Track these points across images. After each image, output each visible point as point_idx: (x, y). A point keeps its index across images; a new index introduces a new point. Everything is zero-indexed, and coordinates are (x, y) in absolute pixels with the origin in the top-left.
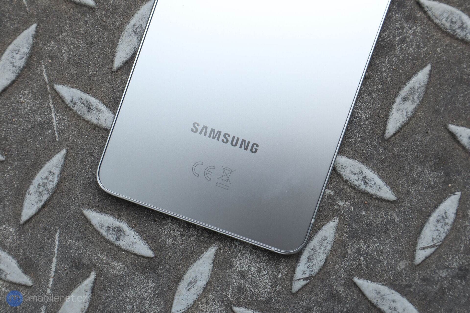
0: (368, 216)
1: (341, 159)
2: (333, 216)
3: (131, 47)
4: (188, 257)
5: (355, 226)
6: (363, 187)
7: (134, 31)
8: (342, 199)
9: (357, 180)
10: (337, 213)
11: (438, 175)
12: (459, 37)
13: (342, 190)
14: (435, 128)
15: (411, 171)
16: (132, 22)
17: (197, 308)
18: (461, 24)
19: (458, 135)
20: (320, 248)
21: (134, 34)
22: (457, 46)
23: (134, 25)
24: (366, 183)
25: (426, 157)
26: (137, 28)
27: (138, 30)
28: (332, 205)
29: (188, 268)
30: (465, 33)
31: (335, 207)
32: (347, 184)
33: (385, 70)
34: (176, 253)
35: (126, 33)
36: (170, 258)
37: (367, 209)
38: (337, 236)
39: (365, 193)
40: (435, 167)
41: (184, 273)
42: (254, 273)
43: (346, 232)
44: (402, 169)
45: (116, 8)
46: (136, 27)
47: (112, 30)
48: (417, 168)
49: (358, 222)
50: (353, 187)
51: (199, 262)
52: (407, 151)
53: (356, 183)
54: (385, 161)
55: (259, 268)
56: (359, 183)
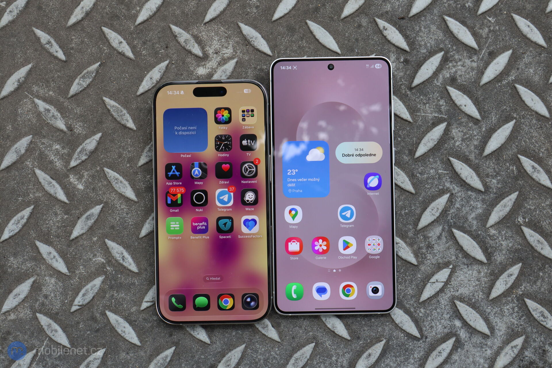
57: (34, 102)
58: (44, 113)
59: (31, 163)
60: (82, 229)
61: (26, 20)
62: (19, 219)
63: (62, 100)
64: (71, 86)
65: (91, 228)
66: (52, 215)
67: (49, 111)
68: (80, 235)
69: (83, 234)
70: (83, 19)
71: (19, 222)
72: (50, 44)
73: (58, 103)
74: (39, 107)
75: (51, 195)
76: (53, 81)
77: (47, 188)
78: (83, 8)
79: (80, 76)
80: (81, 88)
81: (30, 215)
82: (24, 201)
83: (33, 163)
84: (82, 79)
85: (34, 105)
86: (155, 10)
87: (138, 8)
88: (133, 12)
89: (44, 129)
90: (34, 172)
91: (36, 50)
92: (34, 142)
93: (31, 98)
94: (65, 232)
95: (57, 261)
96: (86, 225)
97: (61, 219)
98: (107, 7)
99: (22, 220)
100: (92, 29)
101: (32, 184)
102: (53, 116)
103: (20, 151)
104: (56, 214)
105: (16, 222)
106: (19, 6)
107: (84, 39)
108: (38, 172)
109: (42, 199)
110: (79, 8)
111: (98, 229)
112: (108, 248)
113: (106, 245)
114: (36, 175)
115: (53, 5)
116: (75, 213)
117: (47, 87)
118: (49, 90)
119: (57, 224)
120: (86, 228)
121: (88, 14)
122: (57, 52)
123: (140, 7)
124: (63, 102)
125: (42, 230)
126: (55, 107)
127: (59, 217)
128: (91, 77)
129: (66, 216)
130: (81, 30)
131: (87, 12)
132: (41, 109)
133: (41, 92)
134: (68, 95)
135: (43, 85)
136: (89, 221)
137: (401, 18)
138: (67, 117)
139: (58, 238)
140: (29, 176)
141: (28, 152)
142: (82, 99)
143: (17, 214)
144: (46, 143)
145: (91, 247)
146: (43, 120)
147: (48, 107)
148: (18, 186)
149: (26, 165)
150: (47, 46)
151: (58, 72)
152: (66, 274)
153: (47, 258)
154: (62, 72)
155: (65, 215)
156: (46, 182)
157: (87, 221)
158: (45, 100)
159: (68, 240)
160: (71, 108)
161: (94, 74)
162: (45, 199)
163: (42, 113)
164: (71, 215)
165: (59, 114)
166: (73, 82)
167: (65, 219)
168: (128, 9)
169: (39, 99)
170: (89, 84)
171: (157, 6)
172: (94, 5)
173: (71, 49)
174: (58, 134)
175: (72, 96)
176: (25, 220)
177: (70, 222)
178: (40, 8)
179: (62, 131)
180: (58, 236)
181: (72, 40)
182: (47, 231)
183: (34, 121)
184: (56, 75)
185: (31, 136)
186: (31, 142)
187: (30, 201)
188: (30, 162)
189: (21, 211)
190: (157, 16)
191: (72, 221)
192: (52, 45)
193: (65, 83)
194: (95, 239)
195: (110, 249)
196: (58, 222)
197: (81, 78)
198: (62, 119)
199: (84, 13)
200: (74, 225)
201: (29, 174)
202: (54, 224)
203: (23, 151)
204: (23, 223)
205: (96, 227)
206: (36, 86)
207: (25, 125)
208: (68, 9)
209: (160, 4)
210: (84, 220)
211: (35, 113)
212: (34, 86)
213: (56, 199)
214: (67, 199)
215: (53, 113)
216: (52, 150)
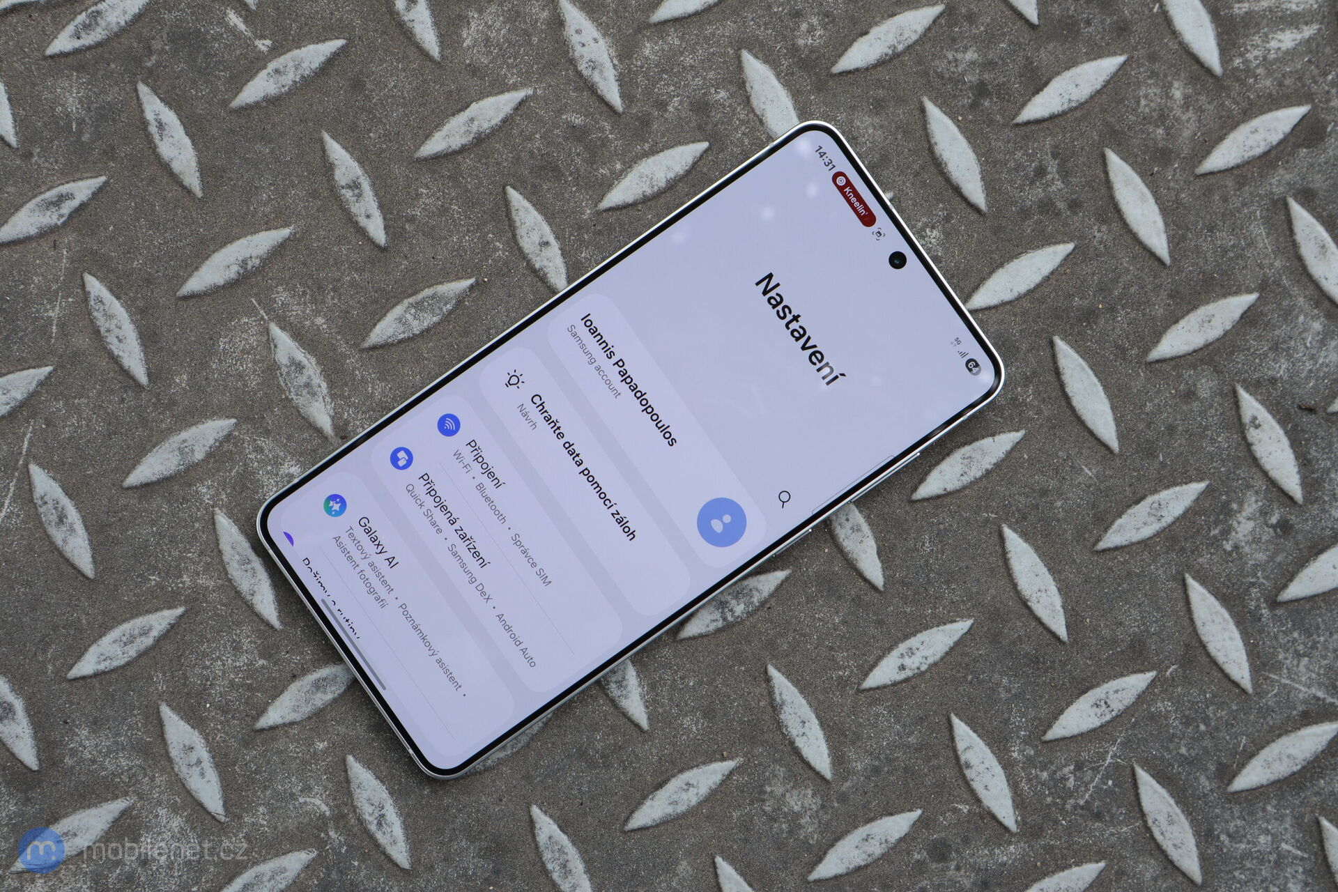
0: (359, 870)
1: (365, 774)
2: (311, 845)
3: (163, 468)
4: (83, 796)
5: (334, 876)
6: (373, 828)
7: (179, 449)
8: (337, 829)
9: (370, 815)
10: (321, 844)
11: (483, 866)
12: (610, 695)
13: (344, 816)
14: (515, 799)
15: (451, 841)
16: (184, 435)
17: (56, 873)
19: (538, 826)
20: (269, 881)
21: (177, 453)
23: (184, 441)
24: (380, 824)
25: (481, 832)
26: (186, 447)
27: (187, 450)
28: (320, 830)
29: (75, 810)
31: (322, 835)
32: (355, 811)
34: (70, 781)
35: (167, 445)
36: (57, 784)
37: (363, 862)
38: (302, 875)
39: (372, 837)
40: (485, 853)
41: (66, 815)
42: (161, 867)
43: (318, 877)
44: (440, 831)
45: (172, 403)
46: (186, 444)
47: (151, 429)
48: (461, 840)
49: (341, 872)
50: (361, 821)
51: (93, 811)
52: (460, 811)
53: (367, 817)
54: (423, 809)
55: (173, 863)
56: (371, 819)
57: (267, 331)
58: (284, 370)
59: (212, 492)
60: (294, 711)
61: (311, 105)
62: (136, 632)
63: (343, 348)
64: (379, 321)
65: (319, 714)
66: (225, 647)
67: (300, 367)
68: (284, 725)
69: (292, 724)
70: (463, 150)
71: (132, 642)
72: (356, 191)
73: (331, 354)
74: (278, 350)
75: (238, 593)
76: (335, 290)
77: (235, 571)
78: (472, 120)
79: (411, 300)
80: (404, 333)
81: (168, 631)
82: (162, 588)
83: (218, 494)
84: (413, 311)
85: (264, 339)
86: (662, 184)
87: (618, 166)
88: (601, 171)
89: (272, 412)
90: (213, 518)
91: (314, 195)
92: (235, 437)
93: (262, 318)
94: (246, 703)
95: (202, 774)
96: (307, 702)
97: (247, 665)
98: (538, 136)
99: (143, 638)
100: (481, 183)
101: (196, 548)
102: (307, 385)
103: (193, 451)
104: (237, 649)
105: (124, 639)
106: (305, 65)
107: (450, 204)
108: (224, 523)
109: (212, 597)
110: (462, 117)
111: (338, 722)
112: (348, 781)
113: (346, 771)
114: (214, 529)
115: (395, 86)
116: (289, 662)
117: (314, 301)
118: (317, 313)
119: (232, 676)
120: (307, 710)
121: (480, 140)
122: (368, 217)
123: (624, 163)
124: (345, 356)
125: (186, 678)
126: (318, 363)
127: (244, 659)
128: (438, 311)
129: (261, 662)
130: (450, 177)
131: (479, 134)
132: (282, 357)
133: (296, 311)
134: (363, 340)
135: (304, 293)
136: (319, 695)
137: (1306, 409)
138: (342, 397)
139: (224, 712)
140: (197, 525)
141: (212, 460)
142: (398, 362)
143: (133, 617)
144: (267, 451)
145: (305, 763)
146: (279, 386)
147: (300, 355)
148: (158, 543)
149: (197, 492)
150: (348, 194)
151: (356, 270)
152: (217, 817)
153: (177, 760)
154: (367, 275)
155: (260, 658)
156: (237, 557)
157: (313, 693)
158: (298, 335)
159: (247, 725)
160: (363, 377)
161: (449, 307)
162: (221, 600)
163: (279, 368)
164: (275, 664)
165: (324, 385)
166: (388, 311)
167: (256, 669)
168: (592, 161)
169: (283, 329)
170: (428, 330)
171: (671, 175)
172: (505, 121)
173: (407, 221)
174: (306, 435)
175: (374, 348)
176: (148, 641)
177: (267, 681)
178: (357, 85)
179: (319, 431)
180: (224, 709)
181: (418, 196)
182: (200, 685)
183: (254, 382)
184: (348, 278)
185: (233, 421)
186: (228, 437)
187: (179, 594)
188: (208, 488)
189: (148, 612)
190: (662, 200)
191: (274, 678)
192: (359, 195)
193: (364, 305)
194: (321, 746)
195: (353, 786)
196: (237, 670)
197: (412, 305)
198: (328, 399)
199: (472, 136)
200: (276, 692)
201: (197, 520)
202: (224, 673)
203: (199, 455)
204: (142, 647)
205: (333, 714)
206: (285, 290)
207: (226, 387)
208: (433, 112)
209: (681, 172)
210: (308, 688)
211: (262, 361)
212: (280, 289)
213: (250, 607)
214: (279, 617)
215: (309, 377)
216: (277, 475)
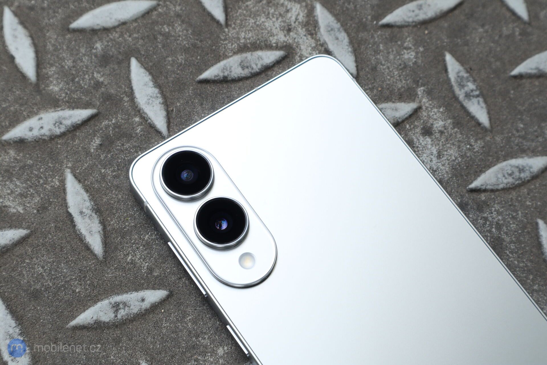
18: (517, 170)
22: (535, 186)
30: (528, 172)
33: (518, 261)
